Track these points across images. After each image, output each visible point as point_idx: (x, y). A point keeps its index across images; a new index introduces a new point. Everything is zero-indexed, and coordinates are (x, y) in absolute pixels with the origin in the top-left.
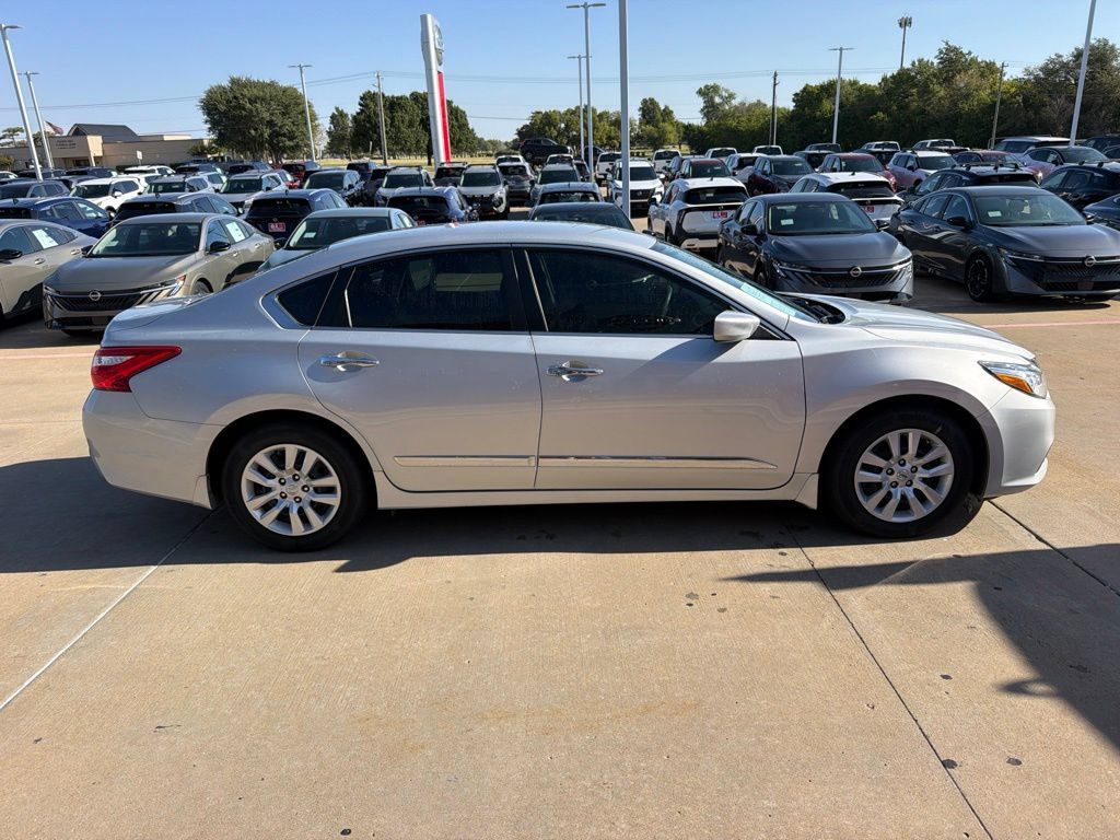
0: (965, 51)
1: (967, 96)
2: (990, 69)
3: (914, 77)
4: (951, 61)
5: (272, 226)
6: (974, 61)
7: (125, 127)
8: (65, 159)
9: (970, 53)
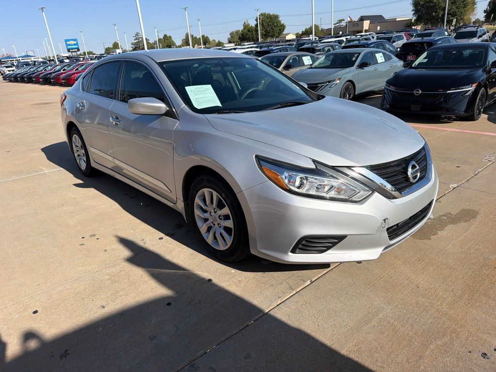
5: (409, 57)
7: (381, 16)
8: (354, 31)
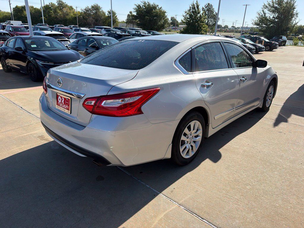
0: (64, 2)
1: (67, 15)
2: (71, 8)
3: (50, 8)
4: (60, 4)
6: (66, 5)
9: (65, 3)
